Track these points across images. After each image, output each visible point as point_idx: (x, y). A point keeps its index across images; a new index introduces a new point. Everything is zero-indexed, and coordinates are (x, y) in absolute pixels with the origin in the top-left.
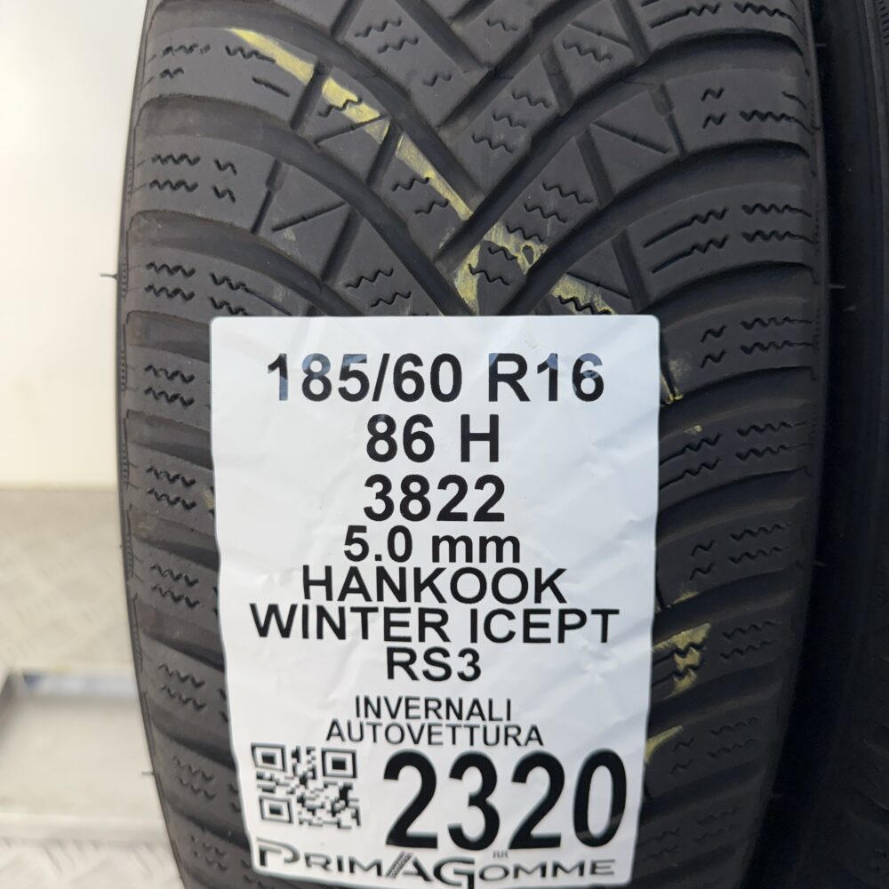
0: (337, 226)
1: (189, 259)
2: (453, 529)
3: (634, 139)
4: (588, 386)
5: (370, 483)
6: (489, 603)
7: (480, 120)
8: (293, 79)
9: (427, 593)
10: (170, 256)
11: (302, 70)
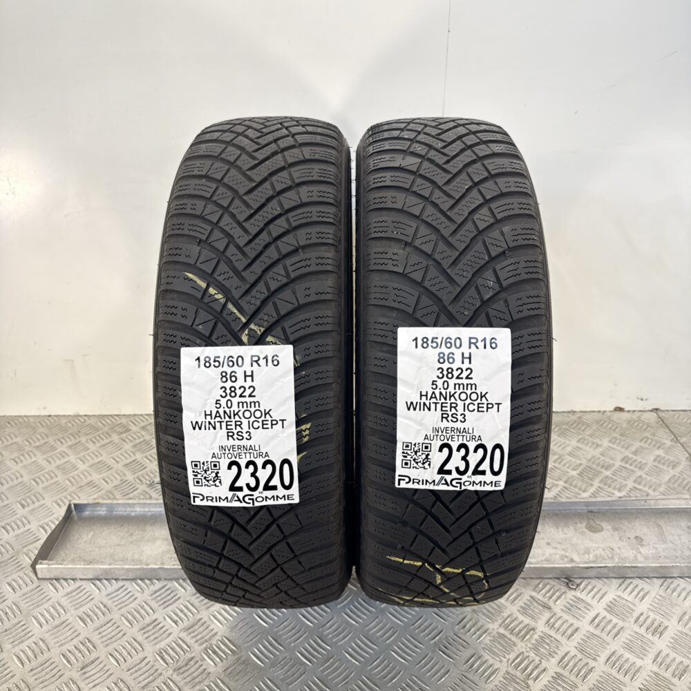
0: (213, 325)
1: (175, 333)
2: (243, 400)
3: (287, 302)
4: (276, 363)
5: (221, 388)
6: (253, 419)
7: (247, 298)
8: (201, 287)
9: (237, 416)
10: (171, 332)
11: (204, 285)
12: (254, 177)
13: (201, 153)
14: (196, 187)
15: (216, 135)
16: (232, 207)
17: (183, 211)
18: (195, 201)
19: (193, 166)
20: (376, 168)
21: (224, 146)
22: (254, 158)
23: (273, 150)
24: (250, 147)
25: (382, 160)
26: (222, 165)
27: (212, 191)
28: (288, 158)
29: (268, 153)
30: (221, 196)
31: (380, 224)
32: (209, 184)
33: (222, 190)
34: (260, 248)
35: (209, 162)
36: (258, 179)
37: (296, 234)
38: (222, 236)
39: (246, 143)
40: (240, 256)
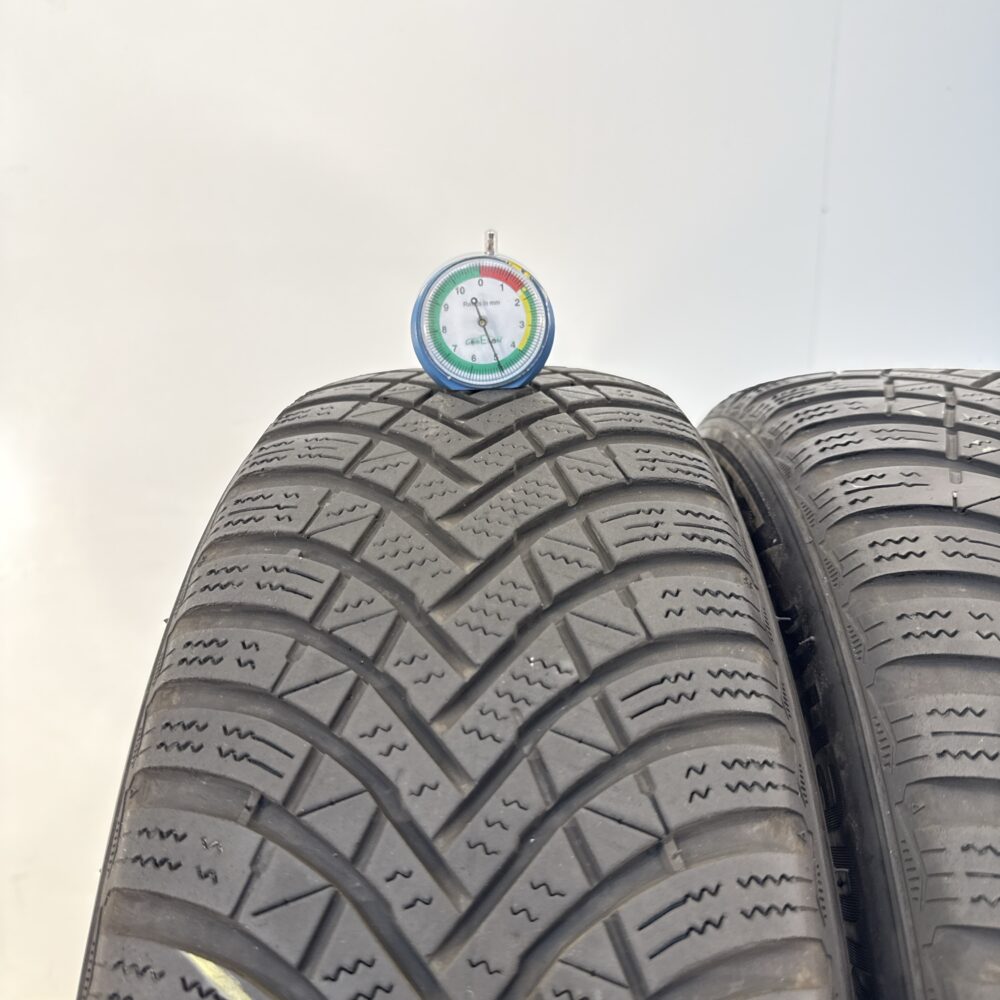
12: (468, 540)
13: (291, 461)
14: (264, 580)
15: (338, 409)
16: (394, 656)
17: (209, 671)
18: (256, 633)
19: (260, 502)
20: (860, 507)
21: (363, 440)
22: (462, 477)
23: (521, 453)
24: (449, 443)
25: (874, 482)
26: (358, 499)
27: (318, 592)
28: (572, 475)
29: (508, 462)
30: (351, 614)
31: (955, 723)
32: (312, 566)
33: (356, 587)
34: (506, 843)
35: (317, 490)
36: (484, 549)
37: (646, 775)
38: (354, 784)
39: (431, 432)
40: (423, 880)
